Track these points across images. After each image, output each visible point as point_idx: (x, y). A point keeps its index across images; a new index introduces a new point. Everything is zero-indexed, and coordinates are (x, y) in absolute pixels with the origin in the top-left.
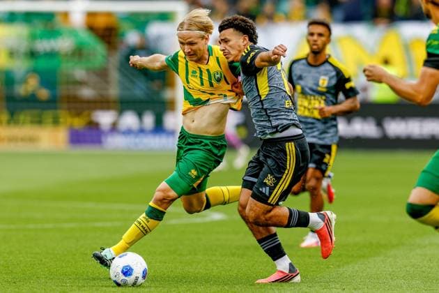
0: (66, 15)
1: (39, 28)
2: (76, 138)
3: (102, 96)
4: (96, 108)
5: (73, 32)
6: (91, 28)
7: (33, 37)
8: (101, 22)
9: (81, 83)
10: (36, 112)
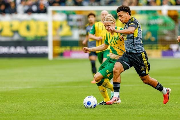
0: (160, 11)
1: (151, 16)
2: (164, 54)
3: (173, 39)
4: (171, 44)
5: (163, 17)
6: (169, 16)
7: (149, 19)
8: (173, 13)
9: (166, 35)
10: (150, 45)
